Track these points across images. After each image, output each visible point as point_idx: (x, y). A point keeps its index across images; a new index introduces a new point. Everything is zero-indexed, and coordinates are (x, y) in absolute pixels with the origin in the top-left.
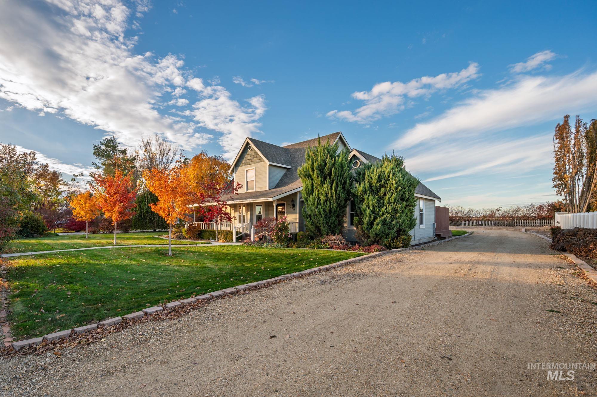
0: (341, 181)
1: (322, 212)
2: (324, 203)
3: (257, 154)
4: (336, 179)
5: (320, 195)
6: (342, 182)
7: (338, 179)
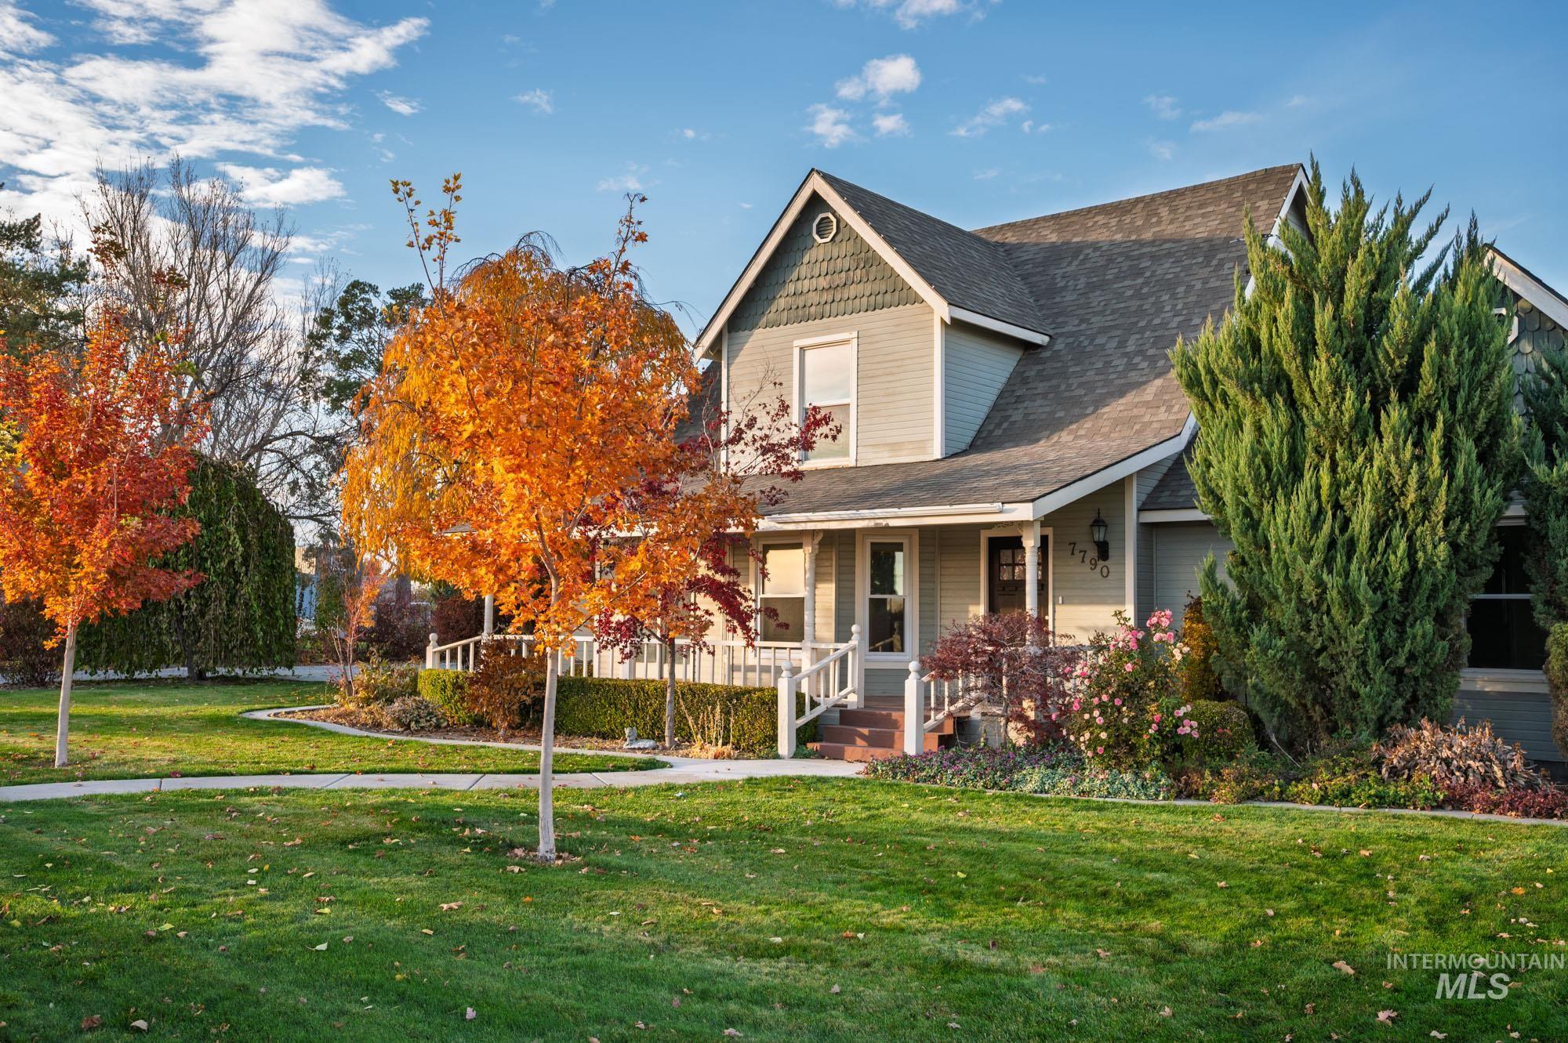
0: (1473, 417)
1: (1364, 593)
2: (1374, 538)
3: (871, 260)
4: (1445, 404)
5: (1345, 493)
6: (1480, 424)
7: (1453, 408)
